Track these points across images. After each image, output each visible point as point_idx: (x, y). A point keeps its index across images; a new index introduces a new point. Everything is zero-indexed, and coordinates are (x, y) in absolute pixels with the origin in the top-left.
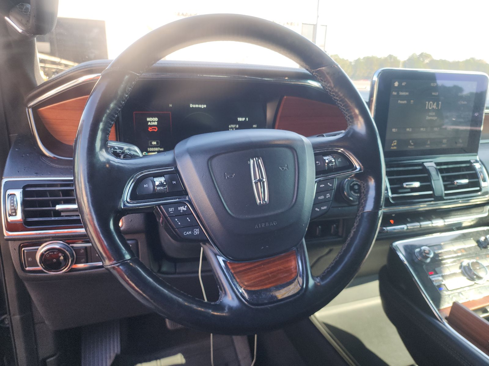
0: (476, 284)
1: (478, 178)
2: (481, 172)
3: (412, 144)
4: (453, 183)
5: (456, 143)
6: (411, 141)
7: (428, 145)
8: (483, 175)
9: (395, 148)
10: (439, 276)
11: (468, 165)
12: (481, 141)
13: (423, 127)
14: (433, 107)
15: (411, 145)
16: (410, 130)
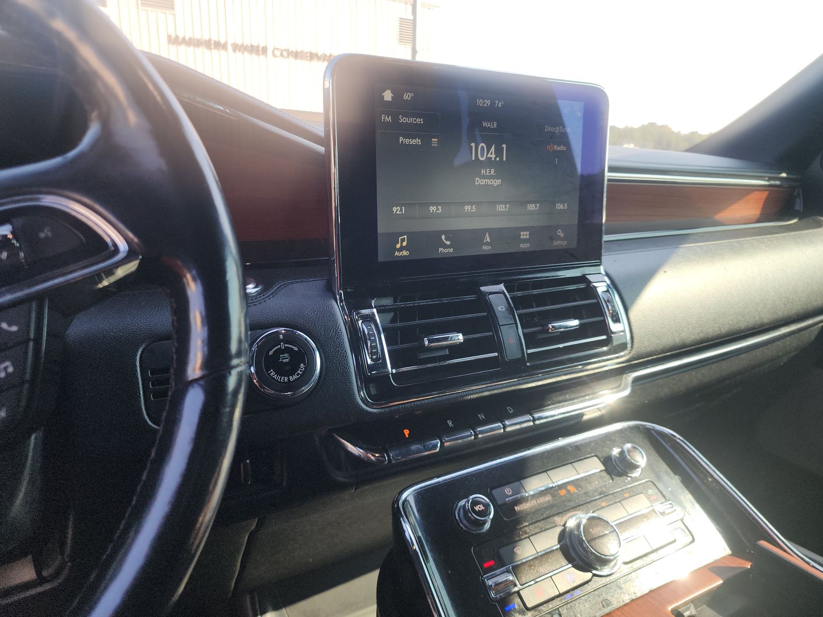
0: (596, 578)
1: (601, 313)
2: (608, 301)
3: (448, 243)
4: (546, 328)
5: (551, 239)
6: (443, 237)
7: (487, 244)
8: (613, 306)
9: (405, 253)
10: (508, 571)
11: (582, 286)
12: (606, 238)
13: (471, 204)
14: (489, 156)
15: (446, 246)
16: (437, 209)
